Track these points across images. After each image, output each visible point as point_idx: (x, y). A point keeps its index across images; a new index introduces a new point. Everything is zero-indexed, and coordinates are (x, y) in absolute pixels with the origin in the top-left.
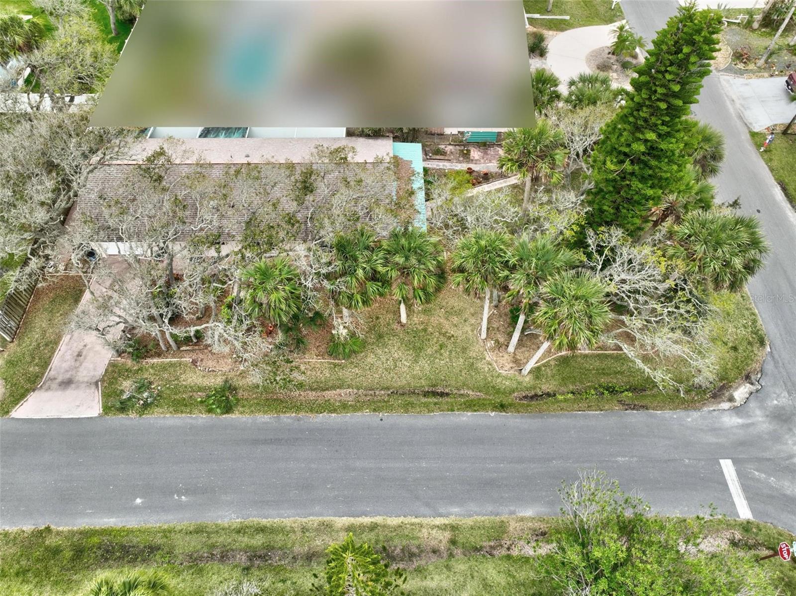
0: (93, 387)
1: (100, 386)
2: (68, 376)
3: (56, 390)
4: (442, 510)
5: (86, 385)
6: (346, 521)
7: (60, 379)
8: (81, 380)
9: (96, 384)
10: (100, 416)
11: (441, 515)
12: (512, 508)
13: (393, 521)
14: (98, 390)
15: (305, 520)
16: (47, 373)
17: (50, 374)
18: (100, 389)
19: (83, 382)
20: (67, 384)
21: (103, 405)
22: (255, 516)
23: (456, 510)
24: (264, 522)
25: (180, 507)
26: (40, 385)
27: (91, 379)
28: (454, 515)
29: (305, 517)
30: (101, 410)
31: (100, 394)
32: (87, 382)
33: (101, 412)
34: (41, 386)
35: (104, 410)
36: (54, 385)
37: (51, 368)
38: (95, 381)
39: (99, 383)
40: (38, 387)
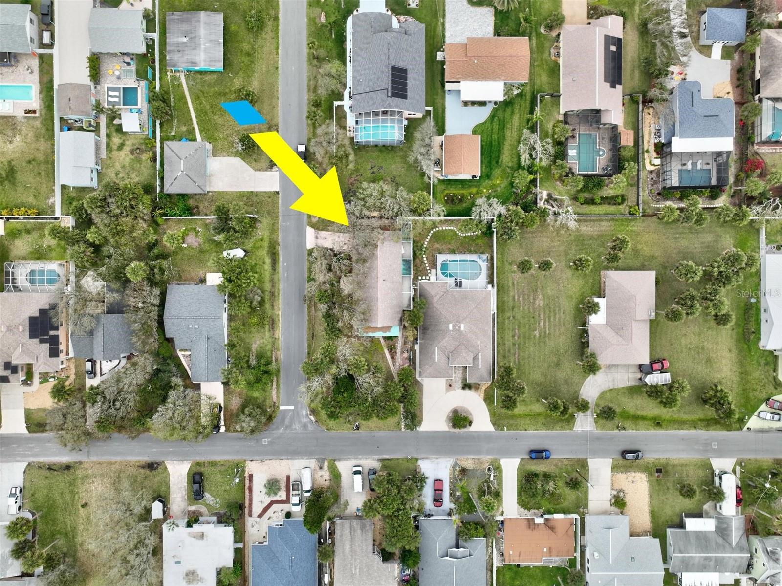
3: (315, 235)
6: (280, 314)
7: (318, 235)
9: (317, 245)
11: (281, 336)
12: (283, 352)
13: (280, 325)
15: (280, 304)
17: (320, 232)
19: (317, 241)
20: (317, 237)
24: (280, 295)
25: (284, 274)
28: (281, 339)
31: (314, 247)
33: (308, 249)
34: (316, 231)
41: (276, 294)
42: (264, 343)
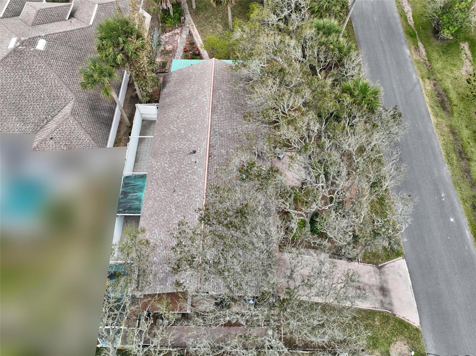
0: (383, 269)
1: (382, 265)
2: (377, 292)
3: (390, 297)
4: (416, 81)
5: (382, 276)
6: (432, 118)
7: (381, 297)
8: (379, 280)
9: (380, 268)
10: (405, 258)
11: (419, 81)
12: (408, 57)
13: (427, 99)
14: (385, 265)
15: (437, 135)
16: (378, 310)
17: (378, 307)
18: (384, 264)
19: (381, 279)
20: (384, 290)
21: (396, 258)
22: (442, 158)
23: (414, 76)
24: (444, 153)
25: (448, 196)
26: (389, 312)
27: (377, 273)
28: (416, 77)
29: (436, 135)
30: (400, 258)
31: (388, 262)
32: (380, 275)
33: (401, 257)
34: (390, 310)
35: (400, 256)
36: (387, 300)
37: (373, 308)
38: (378, 269)
39: (379, 266)
40: (391, 312)
41: (454, 156)
42: (452, 72)
